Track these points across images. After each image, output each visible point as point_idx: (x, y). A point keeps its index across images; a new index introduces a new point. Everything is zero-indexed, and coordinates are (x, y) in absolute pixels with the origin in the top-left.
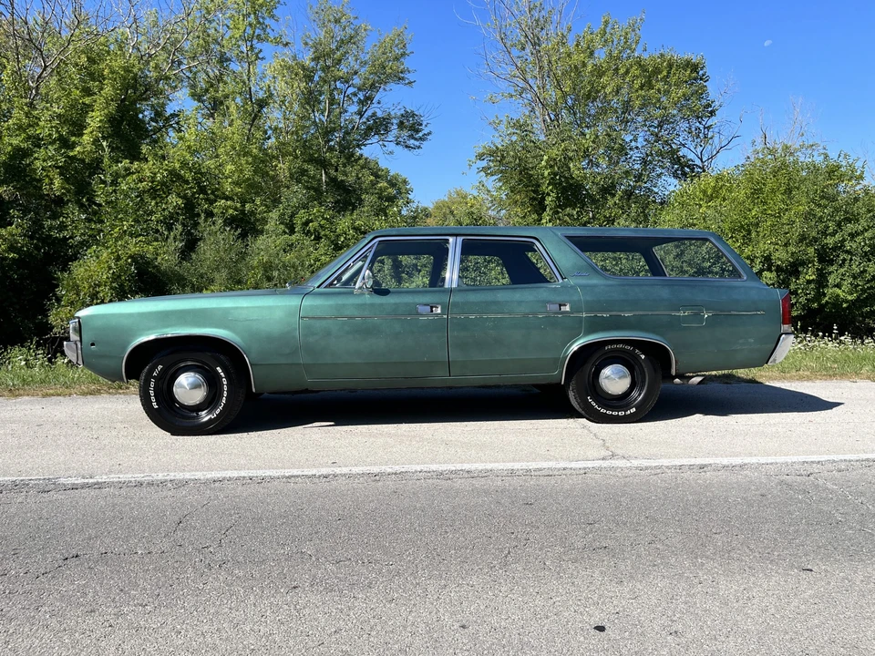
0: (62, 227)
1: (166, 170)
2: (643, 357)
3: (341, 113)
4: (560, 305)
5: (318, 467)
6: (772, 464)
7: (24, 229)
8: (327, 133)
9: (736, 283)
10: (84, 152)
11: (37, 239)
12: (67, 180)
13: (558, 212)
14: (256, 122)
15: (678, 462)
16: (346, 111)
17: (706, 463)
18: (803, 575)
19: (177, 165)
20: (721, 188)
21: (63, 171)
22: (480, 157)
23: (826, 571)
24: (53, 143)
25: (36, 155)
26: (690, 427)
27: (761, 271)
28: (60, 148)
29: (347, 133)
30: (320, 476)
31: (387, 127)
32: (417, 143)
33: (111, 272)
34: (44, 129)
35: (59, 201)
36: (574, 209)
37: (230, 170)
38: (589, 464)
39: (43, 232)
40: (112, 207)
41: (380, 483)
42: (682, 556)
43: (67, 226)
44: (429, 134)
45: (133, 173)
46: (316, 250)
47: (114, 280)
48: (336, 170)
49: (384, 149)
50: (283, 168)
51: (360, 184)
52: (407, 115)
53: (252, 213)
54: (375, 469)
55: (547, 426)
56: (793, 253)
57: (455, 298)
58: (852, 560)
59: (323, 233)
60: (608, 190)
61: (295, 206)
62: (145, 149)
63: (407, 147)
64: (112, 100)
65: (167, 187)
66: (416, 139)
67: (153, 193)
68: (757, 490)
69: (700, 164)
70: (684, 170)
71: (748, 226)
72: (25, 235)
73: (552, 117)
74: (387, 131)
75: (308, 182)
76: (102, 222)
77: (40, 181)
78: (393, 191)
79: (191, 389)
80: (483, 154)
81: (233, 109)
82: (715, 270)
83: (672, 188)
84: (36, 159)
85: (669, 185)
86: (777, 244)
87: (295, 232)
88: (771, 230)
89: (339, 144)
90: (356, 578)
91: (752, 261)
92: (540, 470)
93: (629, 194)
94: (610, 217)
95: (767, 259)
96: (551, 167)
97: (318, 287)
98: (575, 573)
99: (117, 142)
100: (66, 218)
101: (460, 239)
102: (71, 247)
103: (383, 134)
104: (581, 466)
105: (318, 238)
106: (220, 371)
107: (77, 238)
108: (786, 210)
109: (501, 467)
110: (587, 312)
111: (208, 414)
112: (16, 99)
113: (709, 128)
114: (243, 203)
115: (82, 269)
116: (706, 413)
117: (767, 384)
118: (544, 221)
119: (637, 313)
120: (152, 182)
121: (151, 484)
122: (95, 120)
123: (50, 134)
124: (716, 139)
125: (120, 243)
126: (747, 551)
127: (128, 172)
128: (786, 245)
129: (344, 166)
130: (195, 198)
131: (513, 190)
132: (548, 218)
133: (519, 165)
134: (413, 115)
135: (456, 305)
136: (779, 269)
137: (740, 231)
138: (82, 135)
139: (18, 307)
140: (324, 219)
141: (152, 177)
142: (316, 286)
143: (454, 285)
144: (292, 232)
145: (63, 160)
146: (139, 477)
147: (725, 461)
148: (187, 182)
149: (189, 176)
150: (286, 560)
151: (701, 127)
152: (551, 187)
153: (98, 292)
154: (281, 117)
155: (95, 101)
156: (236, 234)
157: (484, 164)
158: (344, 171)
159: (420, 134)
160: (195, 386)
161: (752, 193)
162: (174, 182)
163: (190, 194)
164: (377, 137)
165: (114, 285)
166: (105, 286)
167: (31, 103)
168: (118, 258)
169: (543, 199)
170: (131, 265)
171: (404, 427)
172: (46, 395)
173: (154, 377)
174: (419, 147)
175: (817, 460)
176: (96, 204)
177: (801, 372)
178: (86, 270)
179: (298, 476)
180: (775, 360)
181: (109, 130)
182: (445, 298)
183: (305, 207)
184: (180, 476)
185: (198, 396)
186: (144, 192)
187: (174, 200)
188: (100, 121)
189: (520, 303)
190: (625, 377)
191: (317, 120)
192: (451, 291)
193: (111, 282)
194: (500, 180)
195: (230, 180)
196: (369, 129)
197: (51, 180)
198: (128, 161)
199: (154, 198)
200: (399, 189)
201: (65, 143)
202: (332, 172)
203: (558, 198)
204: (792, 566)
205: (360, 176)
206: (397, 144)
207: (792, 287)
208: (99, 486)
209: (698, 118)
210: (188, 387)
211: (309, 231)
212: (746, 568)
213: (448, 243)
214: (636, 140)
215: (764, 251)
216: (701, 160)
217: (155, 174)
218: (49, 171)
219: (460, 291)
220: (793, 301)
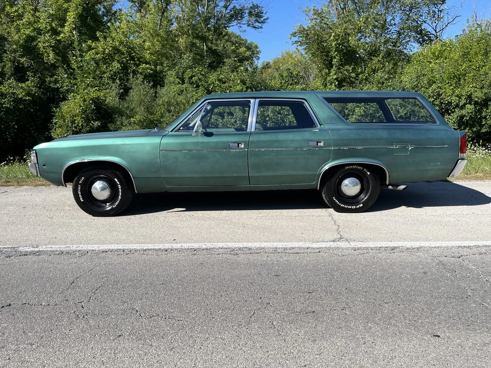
0: (56, 82)
1: (111, 47)
2: (369, 173)
3: (215, 7)
4: (317, 142)
5: (165, 243)
6: (438, 247)
7: (35, 83)
8: (207, 20)
9: (433, 126)
10: (65, 37)
11: (43, 89)
12: (57, 54)
13: (340, 69)
14: (165, 14)
15: (378, 245)
16: (218, 6)
17: (395, 246)
18: (433, 340)
19: (117, 44)
20: (444, 51)
21: (55, 48)
22: (294, 34)
23: (449, 337)
24: (48, 32)
25: (39, 40)
26: (395, 216)
27: (465, 104)
28: (52, 35)
29: (218, 20)
30: (163, 250)
31: (242, 15)
32: (260, 25)
33: (81, 108)
34: (42, 25)
35: (54, 67)
36: (350, 66)
37: (148, 46)
38: (324, 245)
39: (46, 85)
40: (81, 70)
41: (196, 257)
42: (359, 320)
43: (59, 81)
44: (267, 19)
45: (93, 49)
46: (197, 93)
47: (83, 113)
48: (212, 43)
49: (240, 29)
50: (182, 41)
51: (225, 51)
52: (255, 7)
53: (161, 72)
54: (196, 246)
55: (308, 214)
56: (485, 93)
57: (253, 138)
58: (468, 329)
59: (200, 83)
60: (373, 53)
61: (185, 67)
62: (98, 34)
63: (254, 27)
64: (80, 5)
65: (112, 57)
66: (259, 22)
67: (104, 60)
68: (423, 268)
69: (434, 33)
70: (424, 38)
71: (459, 75)
72: (36, 87)
73: (342, 6)
74: (242, 17)
75: (195, 51)
76: (76, 79)
77: (42, 54)
78: (248, 53)
79: (101, 191)
80: (295, 33)
81: (151, 6)
82: (436, 103)
83: (415, 50)
84: (39, 42)
85: (414, 48)
86: (476, 87)
87: (185, 83)
88: (473, 79)
89: (214, 27)
90: (157, 330)
91: (460, 98)
92: (293, 248)
93: (389, 54)
94: (375, 69)
95: (469, 96)
96: (337, 40)
97: (171, 131)
98: (289, 332)
99: (84, 30)
100: (58, 76)
101: (257, 100)
102: (61, 93)
103: (239, 20)
104: (318, 246)
105: (198, 86)
106: (117, 181)
107: (65, 88)
108: (484, 66)
109: (270, 246)
110: (334, 146)
111: (110, 205)
112: (27, 6)
113: (441, 11)
114: (156, 66)
115: (66, 107)
116: (408, 206)
117: (455, 182)
118: (331, 74)
119: (366, 147)
120: (104, 54)
121: (68, 253)
122: (71, 17)
123: (46, 27)
124: (446, 18)
125: (86, 91)
126: (402, 318)
127: (90, 48)
128: (481, 88)
129: (216, 40)
130: (128, 63)
131: (313, 54)
132: (334, 72)
133: (318, 39)
134: (258, 7)
135: (253, 142)
136: (476, 103)
137: (454, 79)
138: (64, 26)
139: (34, 128)
140: (201, 75)
141: (103, 51)
142: (170, 130)
143: (253, 130)
144: (183, 83)
145: (54, 42)
146: (63, 247)
147: (409, 244)
148: (123, 54)
149: (124, 50)
150: (122, 314)
151: (436, 10)
152: (336, 53)
153: (75, 120)
154: (180, 9)
155: (70, 6)
156: (150, 85)
157: (296, 39)
158: (216, 44)
159: (262, 19)
160: (103, 189)
161: (463, 55)
162: (116, 54)
163: (125, 61)
164: (236, 21)
165: (83, 116)
166: (78, 116)
167: (36, 8)
168: (85, 100)
169: (331, 60)
170: (92, 104)
171: (225, 213)
172: (37, 185)
173: (80, 184)
174: (261, 28)
175: (468, 245)
176: (72, 69)
177: (478, 174)
178: (68, 107)
179: (150, 250)
180: (453, 175)
181: (79, 23)
182: (246, 138)
183: (191, 68)
184: (84, 247)
185: (105, 195)
186: (100, 60)
187: (116, 65)
188: (74, 18)
189: (292, 141)
190: (357, 185)
191: (200, 12)
192: (251, 133)
193: (81, 114)
194: (305, 49)
195: (148, 52)
196: (232, 16)
197: (48, 54)
198: (91, 41)
199: (105, 64)
200: (253, 51)
201: (55, 32)
202: (209, 44)
203: (341, 60)
204: (427, 332)
205: (225, 46)
206: (248, 26)
207: (484, 114)
208: (39, 253)
209: (435, 4)
210: (99, 189)
211: (193, 82)
212: (398, 333)
213: (250, 103)
214: (393, 19)
215: (468, 92)
216: (436, 31)
217: (105, 49)
218: (47, 49)
219: (256, 133)
220: (484, 123)
